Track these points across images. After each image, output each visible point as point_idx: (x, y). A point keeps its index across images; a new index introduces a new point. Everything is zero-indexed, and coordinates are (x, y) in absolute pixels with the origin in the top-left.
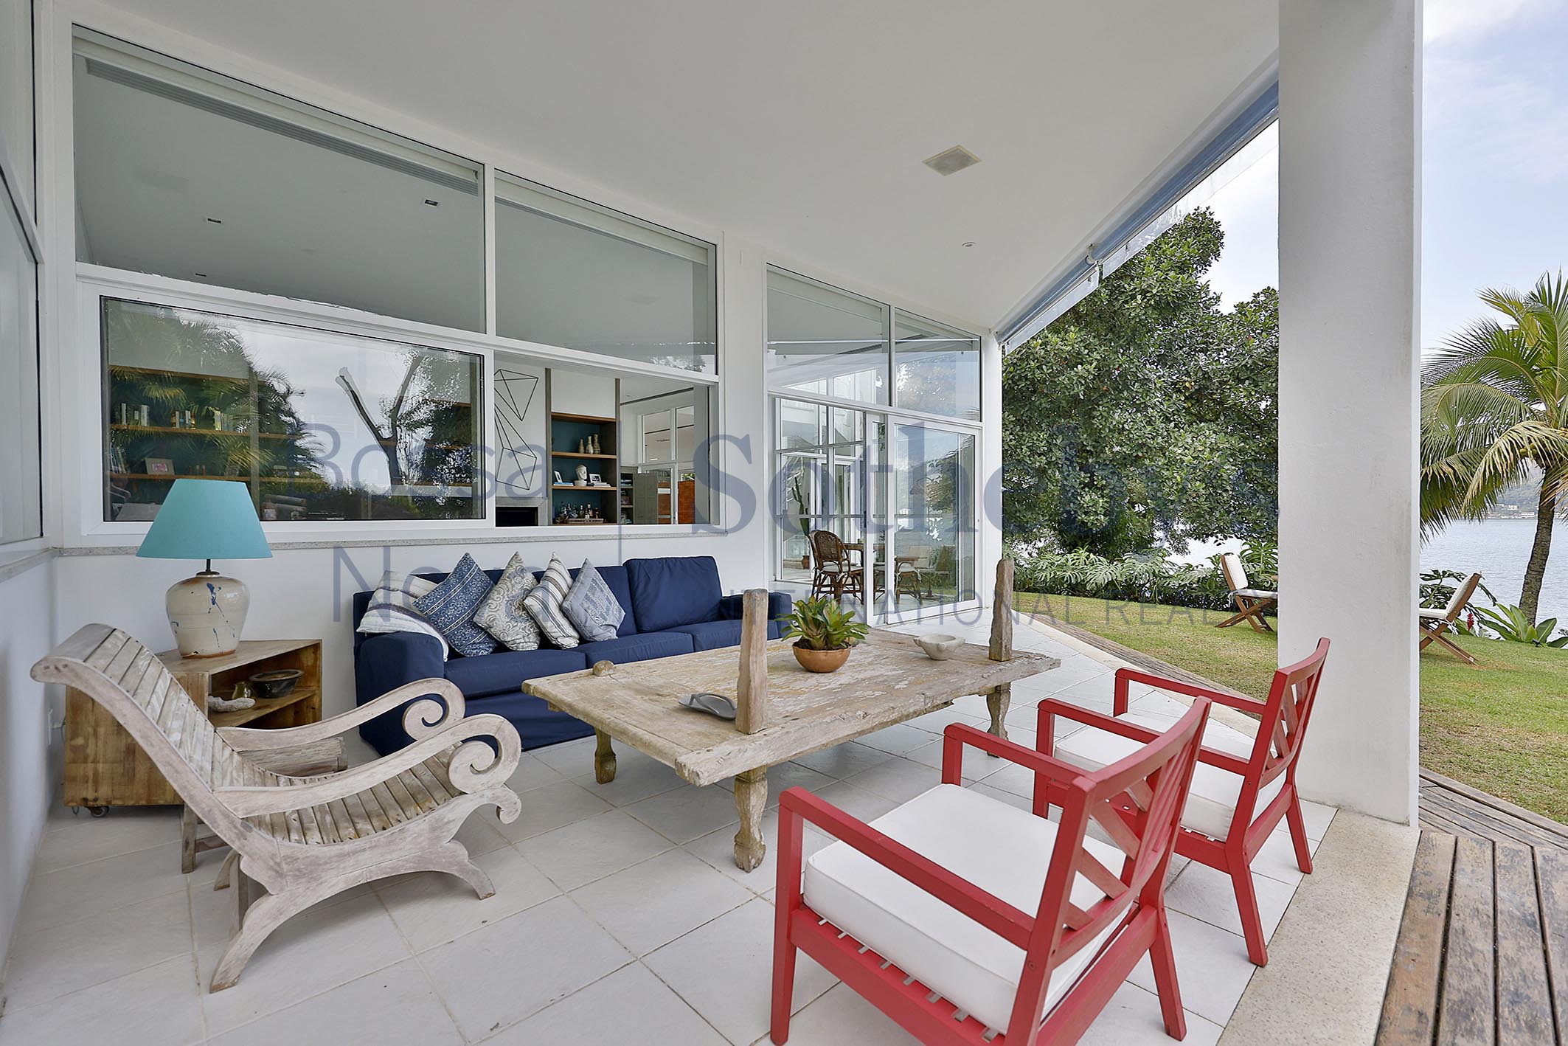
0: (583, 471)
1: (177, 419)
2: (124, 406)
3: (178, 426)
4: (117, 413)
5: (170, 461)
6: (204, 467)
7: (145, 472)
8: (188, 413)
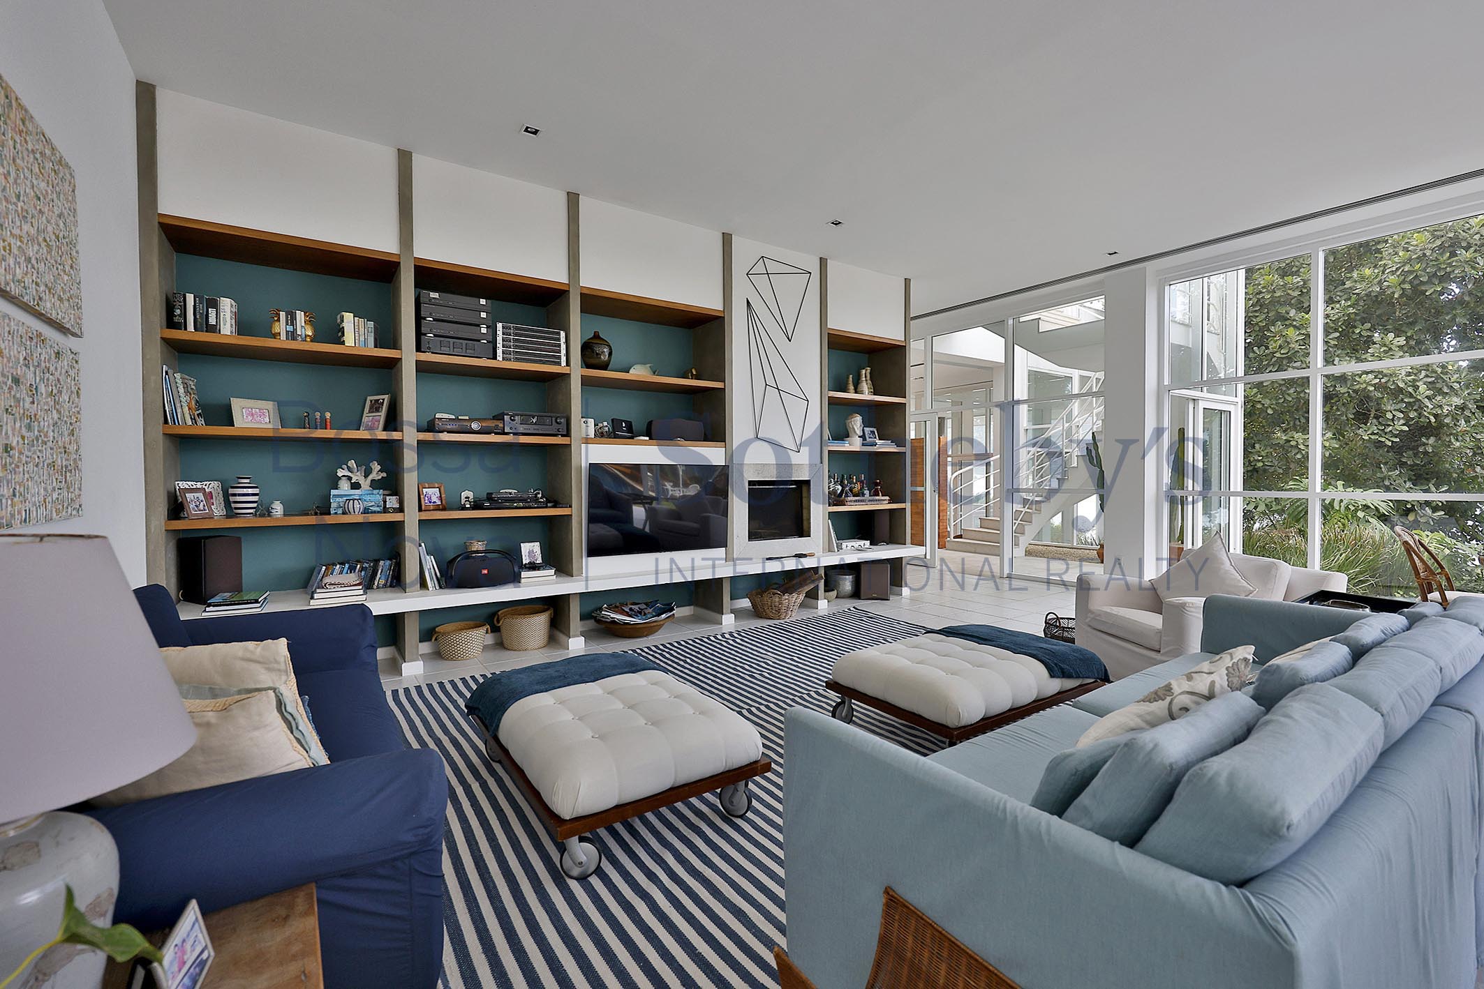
0: (857, 422)
1: (281, 327)
2: (190, 298)
3: (283, 337)
4: (178, 312)
5: (269, 405)
6: (328, 415)
7: (231, 423)
8: (300, 316)
